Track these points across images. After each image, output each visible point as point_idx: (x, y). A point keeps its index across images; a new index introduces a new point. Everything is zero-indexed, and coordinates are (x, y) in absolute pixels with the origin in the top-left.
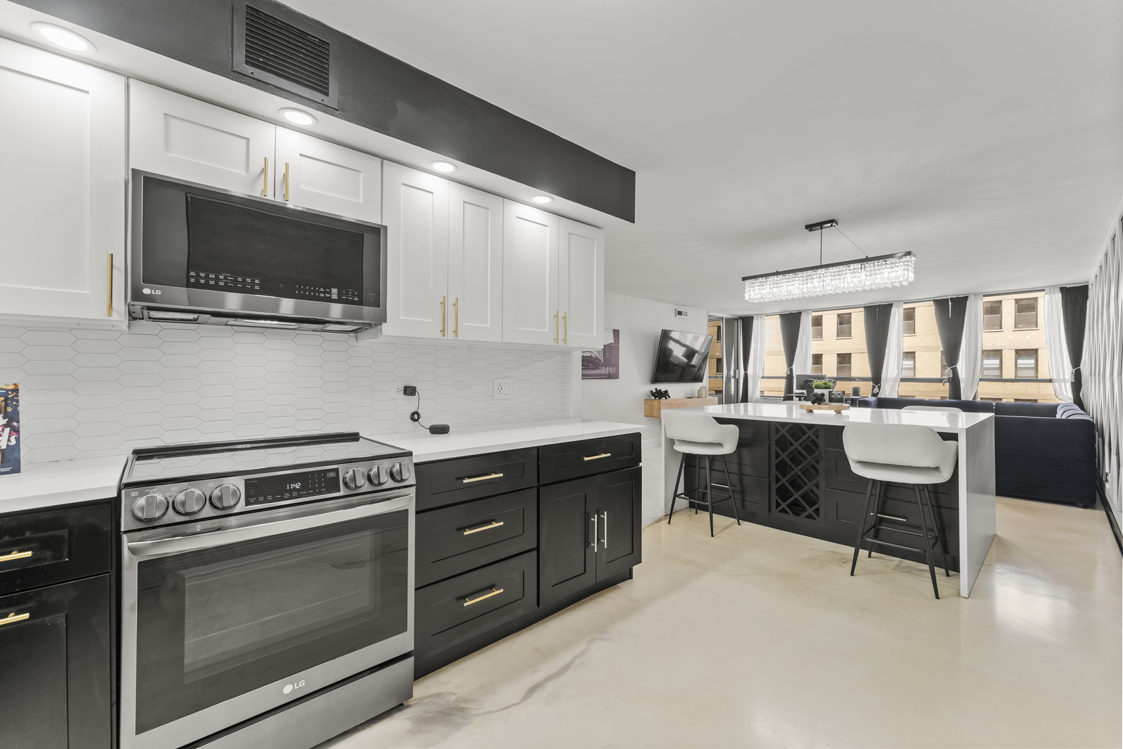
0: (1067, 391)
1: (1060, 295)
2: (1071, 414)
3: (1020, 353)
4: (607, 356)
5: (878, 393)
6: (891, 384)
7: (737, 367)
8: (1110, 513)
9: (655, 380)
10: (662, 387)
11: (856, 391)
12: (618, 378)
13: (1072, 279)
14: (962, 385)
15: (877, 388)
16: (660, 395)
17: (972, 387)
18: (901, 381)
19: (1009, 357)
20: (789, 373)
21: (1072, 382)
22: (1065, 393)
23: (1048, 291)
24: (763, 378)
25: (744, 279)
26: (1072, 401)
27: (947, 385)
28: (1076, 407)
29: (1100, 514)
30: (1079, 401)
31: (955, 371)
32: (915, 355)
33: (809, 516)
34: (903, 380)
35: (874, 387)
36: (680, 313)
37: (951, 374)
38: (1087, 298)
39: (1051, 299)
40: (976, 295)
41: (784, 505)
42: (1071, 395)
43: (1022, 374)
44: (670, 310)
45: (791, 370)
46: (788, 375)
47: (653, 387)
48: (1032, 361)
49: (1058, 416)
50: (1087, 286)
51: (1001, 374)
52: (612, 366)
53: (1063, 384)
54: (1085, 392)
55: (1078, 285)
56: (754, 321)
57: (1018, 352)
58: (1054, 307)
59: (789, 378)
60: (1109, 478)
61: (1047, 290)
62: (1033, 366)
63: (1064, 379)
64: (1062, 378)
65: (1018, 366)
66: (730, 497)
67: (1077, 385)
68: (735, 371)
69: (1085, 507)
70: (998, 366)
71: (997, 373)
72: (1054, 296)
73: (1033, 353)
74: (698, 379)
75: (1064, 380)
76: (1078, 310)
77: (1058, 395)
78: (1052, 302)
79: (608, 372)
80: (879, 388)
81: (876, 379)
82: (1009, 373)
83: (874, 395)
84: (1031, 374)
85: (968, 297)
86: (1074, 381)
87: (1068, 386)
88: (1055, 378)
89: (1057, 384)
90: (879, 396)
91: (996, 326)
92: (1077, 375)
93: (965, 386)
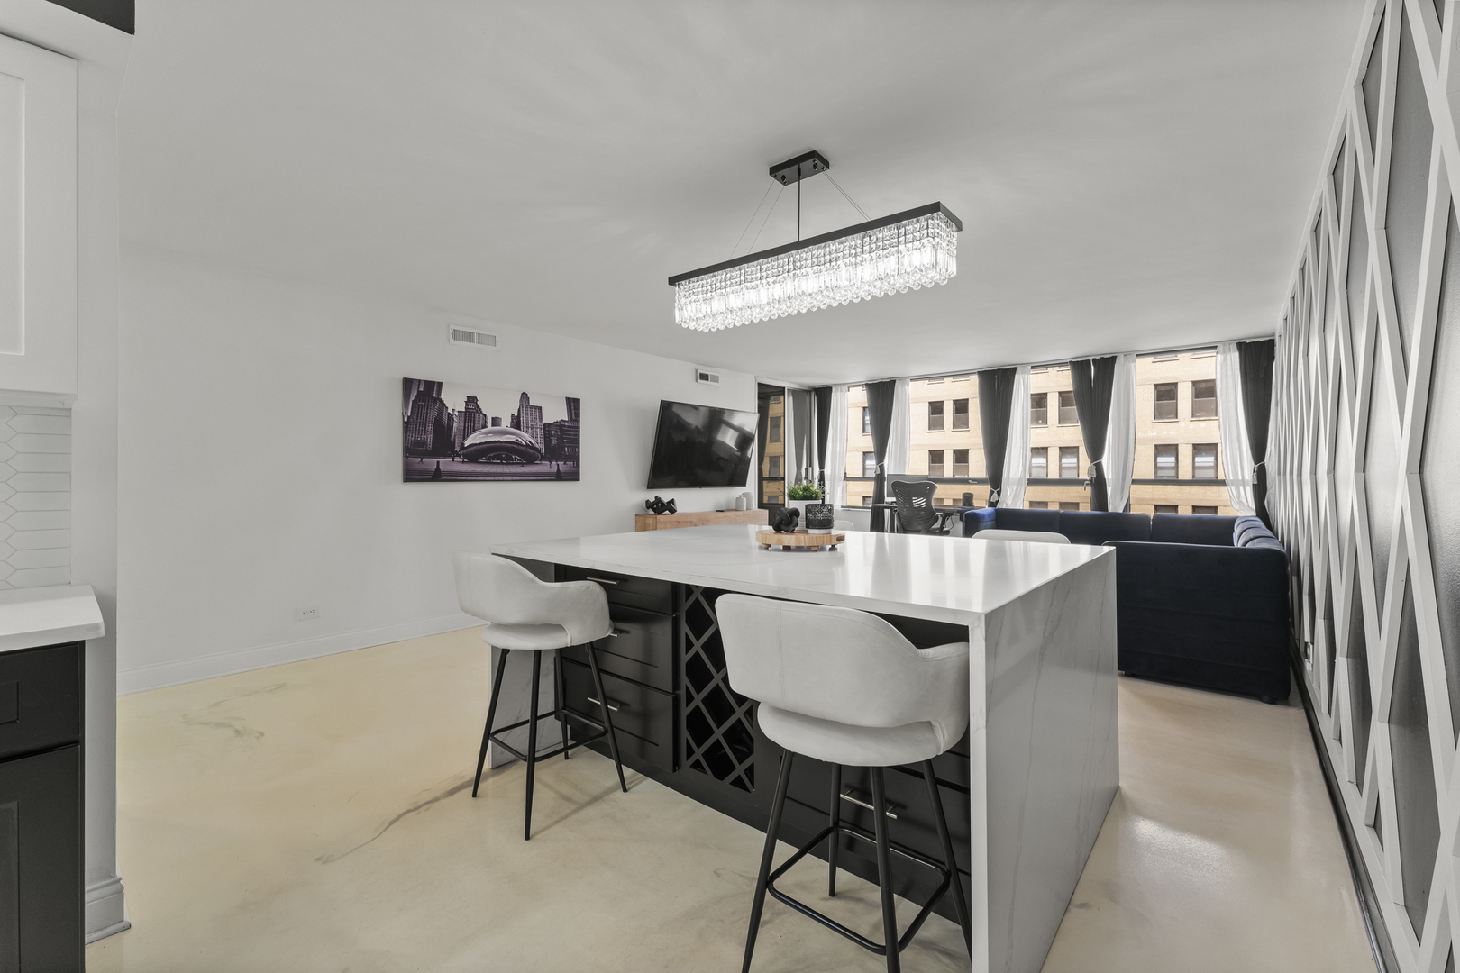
0: (1246, 499)
1: (1237, 354)
2: (1251, 536)
3: (1198, 449)
4: (554, 441)
5: (997, 502)
6: (1015, 487)
7: (810, 464)
8: (1311, 713)
9: (652, 485)
10: (666, 495)
11: (968, 499)
12: (579, 480)
13: (1253, 329)
14: (1109, 489)
15: (995, 495)
16: (658, 507)
17: (1122, 493)
18: (1028, 484)
19: (1185, 453)
20: (879, 472)
21: (1253, 485)
22: (1244, 501)
23: (1221, 349)
24: (846, 478)
25: (673, 281)
26: (1254, 513)
27: (1089, 488)
28: (1260, 523)
29: (1296, 714)
30: (1263, 513)
31: (1099, 468)
32: (1078, 451)
33: (738, 783)
34: (1032, 482)
35: (992, 493)
36: (704, 377)
37: (1095, 472)
38: (1273, 358)
39: (1225, 360)
40: (1126, 354)
41: (699, 753)
42: (1252, 505)
43: (1201, 475)
44: (687, 371)
45: (882, 468)
46: (877, 475)
47: (651, 496)
48: (1212, 459)
49: (1238, 543)
50: (1273, 341)
51: (1177, 473)
52: (566, 459)
53: (1241, 488)
54: (1272, 499)
55: (1261, 340)
56: (832, 394)
57: (1196, 447)
58: (1230, 373)
59: (880, 479)
60: (1310, 652)
61: (1220, 347)
62: (1212, 464)
63: (1243, 479)
64: (1240, 478)
65: (1196, 465)
66: (605, 733)
67: (1260, 489)
68: (806, 469)
69: (1273, 702)
70: (1174, 465)
71: (1172, 473)
72: (1229, 356)
73: (1211, 448)
74: (738, 479)
75: (1243, 482)
76: (1262, 376)
77: (1236, 503)
78: (1227, 365)
79: (555, 470)
80: (999, 493)
81: (995, 479)
82: (1186, 473)
83: (992, 504)
84: (1210, 475)
85: (1116, 357)
86: (1256, 483)
87: (1249, 490)
88: (1231, 478)
89: (1233, 487)
90: (999, 506)
91: (1170, 414)
92: (1261, 473)
93: (1113, 490)
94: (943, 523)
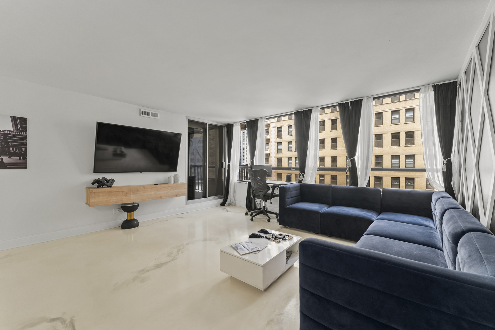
0: (439, 181)
1: (433, 92)
5: (302, 180)
6: (311, 172)
11: (289, 178)
12: (26, 168)
14: (359, 174)
15: (301, 176)
17: (366, 175)
18: (318, 170)
19: (403, 158)
21: (443, 172)
22: (437, 182)
23: (423, 91)
26: (444, 190)
27: (349, 174)
30: (449, 189)
31: (353, 162)
36: (146, 113)
37: (350, 164)
39: (425, 96)
42: (443, 185)
43: (408, 167)
50: (456, 82)
53: (435, 173)
55: (448, 82)
56: (234, 127)
57: (406, 156)
58: (428, 105)
61: (422, 89)
62: (413, 162)
63: (437, 168)
64: (435, 168)
65: (407, 162)
67: (448, 175)
70: (398, 163)
72: (428, 94)
75: (437, 171)
78: (426, 99)
80: (303, 175)
81: (302, 168)
82: (403, 166)
83: (300, 181)
85: (362, 99)
86: (445, 171)
87: (440, 175)
88: (429, 168)
89: (430, 173)
90: (304, 182)
91: (397, 144)
92: (449, 165)
93: (361, 174)
94: (273, 191)
